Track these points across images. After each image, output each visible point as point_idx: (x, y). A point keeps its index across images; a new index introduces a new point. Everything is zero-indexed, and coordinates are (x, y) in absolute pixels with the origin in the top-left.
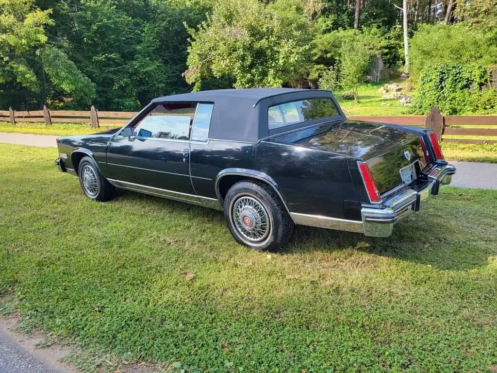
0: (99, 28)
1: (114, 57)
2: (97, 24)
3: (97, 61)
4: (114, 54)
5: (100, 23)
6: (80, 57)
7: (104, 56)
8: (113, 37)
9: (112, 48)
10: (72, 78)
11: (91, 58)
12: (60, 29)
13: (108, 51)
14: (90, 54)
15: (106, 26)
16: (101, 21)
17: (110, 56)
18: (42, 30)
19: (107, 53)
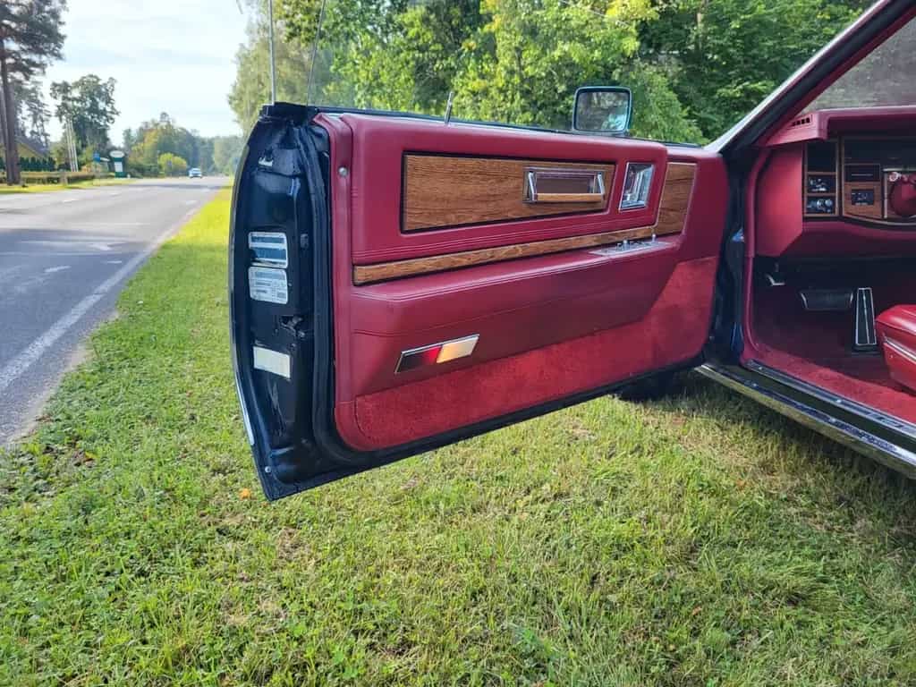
0: (745, 25)
1: (761, 88)
2: (742, 17)
3: (723, 97)
4: (765, 82)
5: (748, 16)
6: (691, 90)
7: (741, 87)
8: (770, 43)
9: (761, 69)
10: (667, 126)
11: (713, 92)
12: (667, 37)
13: (751, 77)
14: (713, 85)
15: (760, 21)
16: (753, 10)
17: (752, 86)
18: (634, 31)
19: (748, 80)
